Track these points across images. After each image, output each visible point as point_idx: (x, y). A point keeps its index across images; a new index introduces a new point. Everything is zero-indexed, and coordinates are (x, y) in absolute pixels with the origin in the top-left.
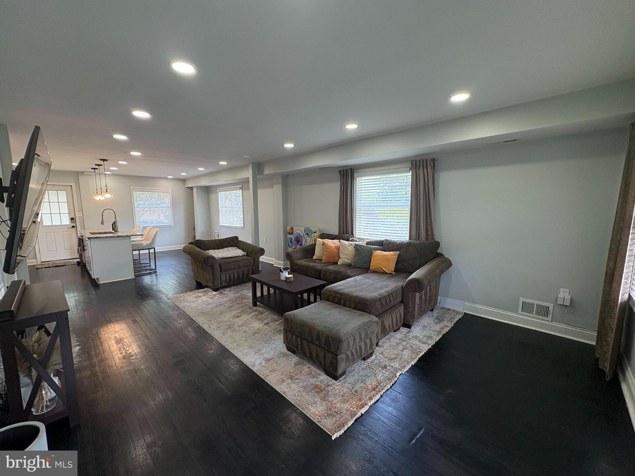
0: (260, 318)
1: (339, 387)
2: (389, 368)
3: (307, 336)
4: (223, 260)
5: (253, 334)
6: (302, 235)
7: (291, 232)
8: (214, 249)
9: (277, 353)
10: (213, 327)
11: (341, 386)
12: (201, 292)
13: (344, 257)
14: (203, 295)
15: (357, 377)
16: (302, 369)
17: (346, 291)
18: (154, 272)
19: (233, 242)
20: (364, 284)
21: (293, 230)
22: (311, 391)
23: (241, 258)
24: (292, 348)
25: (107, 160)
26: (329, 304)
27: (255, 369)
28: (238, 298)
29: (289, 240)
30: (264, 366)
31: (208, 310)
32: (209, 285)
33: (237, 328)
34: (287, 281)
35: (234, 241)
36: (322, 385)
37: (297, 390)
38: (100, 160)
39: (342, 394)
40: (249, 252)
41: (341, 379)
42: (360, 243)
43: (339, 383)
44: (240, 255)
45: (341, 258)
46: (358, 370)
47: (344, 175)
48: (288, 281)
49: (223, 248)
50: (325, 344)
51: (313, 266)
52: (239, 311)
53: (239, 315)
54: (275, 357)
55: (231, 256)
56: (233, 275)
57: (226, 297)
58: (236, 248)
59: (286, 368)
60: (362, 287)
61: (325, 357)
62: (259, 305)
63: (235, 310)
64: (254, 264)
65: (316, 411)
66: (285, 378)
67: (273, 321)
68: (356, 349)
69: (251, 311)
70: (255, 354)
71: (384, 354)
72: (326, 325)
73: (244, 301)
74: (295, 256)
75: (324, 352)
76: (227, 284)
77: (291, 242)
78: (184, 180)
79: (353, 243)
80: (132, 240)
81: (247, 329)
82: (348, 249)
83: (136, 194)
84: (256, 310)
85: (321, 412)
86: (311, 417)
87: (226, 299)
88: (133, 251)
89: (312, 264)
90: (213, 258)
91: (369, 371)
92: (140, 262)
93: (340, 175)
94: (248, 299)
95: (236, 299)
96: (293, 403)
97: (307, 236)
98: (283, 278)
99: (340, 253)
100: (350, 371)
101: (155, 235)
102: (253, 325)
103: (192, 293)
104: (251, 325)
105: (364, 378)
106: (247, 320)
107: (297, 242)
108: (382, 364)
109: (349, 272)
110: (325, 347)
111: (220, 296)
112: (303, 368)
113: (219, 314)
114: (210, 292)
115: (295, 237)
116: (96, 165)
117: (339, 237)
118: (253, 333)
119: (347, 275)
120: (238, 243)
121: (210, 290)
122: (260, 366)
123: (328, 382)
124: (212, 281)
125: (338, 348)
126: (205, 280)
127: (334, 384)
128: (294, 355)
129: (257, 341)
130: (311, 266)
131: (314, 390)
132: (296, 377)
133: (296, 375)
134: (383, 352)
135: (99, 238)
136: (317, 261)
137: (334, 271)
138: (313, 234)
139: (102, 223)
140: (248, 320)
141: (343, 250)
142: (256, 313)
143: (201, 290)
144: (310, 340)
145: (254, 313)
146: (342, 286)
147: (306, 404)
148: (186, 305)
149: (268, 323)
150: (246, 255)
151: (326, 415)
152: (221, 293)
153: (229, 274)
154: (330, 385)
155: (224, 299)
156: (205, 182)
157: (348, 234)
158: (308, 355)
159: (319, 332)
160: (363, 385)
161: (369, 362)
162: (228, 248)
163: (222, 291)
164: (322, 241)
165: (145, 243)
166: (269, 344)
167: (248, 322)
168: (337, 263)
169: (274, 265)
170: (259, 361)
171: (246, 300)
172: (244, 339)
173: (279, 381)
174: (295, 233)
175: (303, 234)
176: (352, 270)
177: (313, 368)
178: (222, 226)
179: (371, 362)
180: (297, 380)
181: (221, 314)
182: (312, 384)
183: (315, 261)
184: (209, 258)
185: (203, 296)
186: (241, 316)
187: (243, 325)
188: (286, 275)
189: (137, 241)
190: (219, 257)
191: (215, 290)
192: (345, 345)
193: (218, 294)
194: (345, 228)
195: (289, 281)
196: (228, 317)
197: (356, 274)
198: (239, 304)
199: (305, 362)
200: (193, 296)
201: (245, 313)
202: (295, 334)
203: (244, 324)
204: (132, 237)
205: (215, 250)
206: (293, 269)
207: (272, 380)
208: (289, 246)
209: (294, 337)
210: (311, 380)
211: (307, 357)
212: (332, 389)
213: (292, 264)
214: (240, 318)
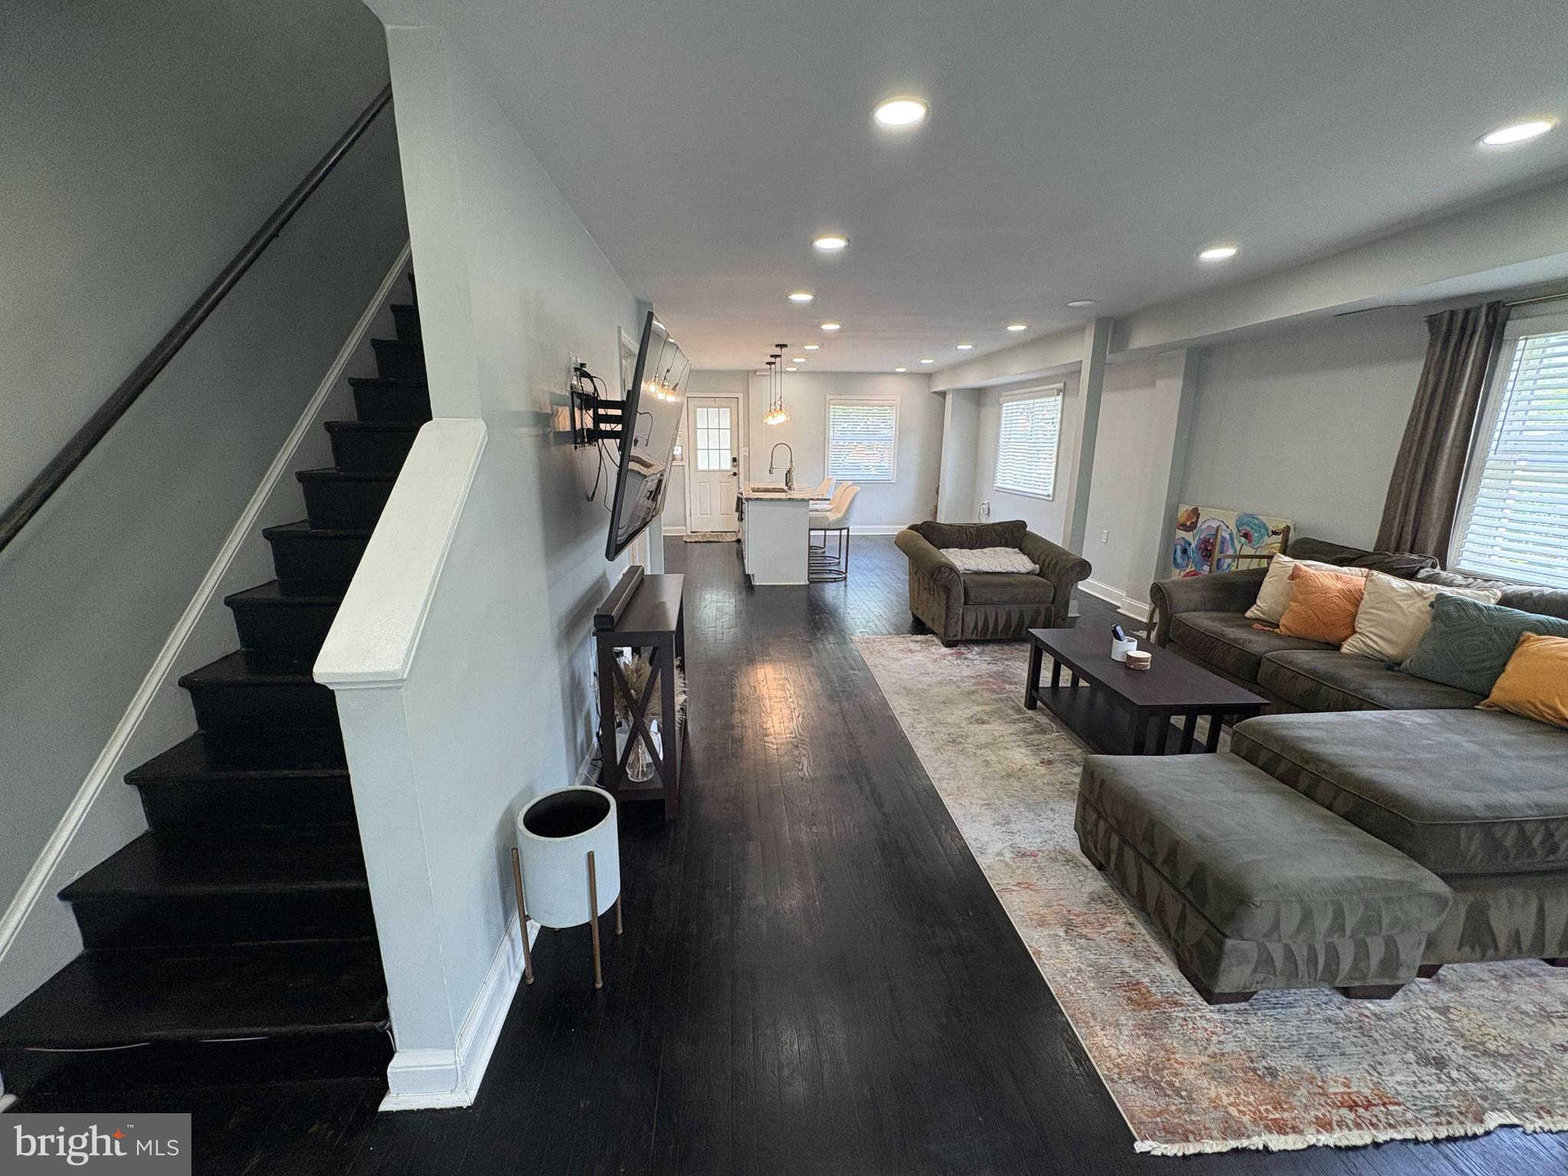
0: (1035, 742)
1: (1210, 1027)
2: (1455, 1074)
3: (1139, 839)
4: (976, 578)
5: (1002, 777)
6: (1228, 537)
7: (1188, 524)
8: (961, 546)
9: (1051, 848)
10: (919, 727)
11: (1219, 1025)
12: (917, 642)
13: (1370, 632)
14: (919, 648)
15: (1295, 1033)
16: (1108, 918)
17: (1331, 751)
18: (842, 578)
19: (1013, 535)
20: (1428, 748)
21: (1198, 518)
22: (1114, 988)
23: (1023, 578)
24: (1093, 851)
25: (786, 346)
26: (1248, 773)
27: (982, 862)
28: (995, 675)
29: (1179, 547)
30: (1007, 864)
31: (920, 686)
32: (935, 629)
33: (971, 749)
34: (1129, 668)
35: (1012, 532)
36: (1154, 989)
37: (1074, 964)
38: (777, 346)
39: (1212, 1049)
40: (1046, 565)
41: (1227, 1006)
42: (1468, 595)
43: (1217, 1016)
44: (1024, 570)
45: (1360, 633)
46: (1308, 1013)
47: (1449, 332)
48: (1132, 667)
49: (982, 548)
50: (1190, 884)
51: (1235, 640)
52: (987, 708)
53: (985, 717)
54: (1041, 854)
55: (998, 569)
56: (993, 619)
57: (968, 666)
58: (1017, 550)
59: (1063, 894)
60: (1409, 756)
61: (1182, 919)
62: (1041, 709)
63: (979, 704)
64: (1054, 599)
65: (1111, 1046)
66: (1051, 919)
67: (1068, 762)
68: (1312, 950)
69: (1017, 717)
70: (994, 825)
71: (1451, 1016)
72: (1207, 831)
73: (1007, 686)
74: (1180, 597)
75: (1184, 905)
76: (977, 635)
77: (1185, 551)
78: (928, 376)
79: (1431, 590)
80: (811, 507)
81: (992, 758)
82: (1400, 607)
83: (836, 411)
84: (1031, 719)
85: (1127, 1060)
86: (1090, 1052)
87: (967, 672)
88: (810, 530)
89: (1233, 633)
90: (952, 569)
91: (1354, 1040)
92: (824, 552)
93: (1432, 335)
94: (1018, 686)
95: (991, 677)
96: (1052, 990)
97: (1243, 540)
98: (1117, 656)
99: (1360, 616)
100: (1274, 1000)
101: (853, 500)
102: (1010, 754)
103: (899, 640)
104: (1007, 752)
105: (1321, 1050)
106: (1000, 736)
107: (1206, 556)
108: (1427, 1045)
109: (1377, 688)
110: (1189, 893)
111: (955, 662)
112: (1113, 917)
113: (940, 703)
114: (936, 645)
115: (1200, 539)
116: (772, 356)
117: (1370, 557)
118: (1004, 774)
119: (1369, 696)
120: (1022, 540)
121: (937, 641)
122: (997, 858)
123: (1178, 992)
124: (943, 622)
125: (1230, 917)
126: (930, 617)
127: (1197, 1010)
128: (1096, 871)
129: (1008, 796)
130: (1229, 639)
131: (1125, 991)
132: (1085, 931)
133: (1086, 926)
134: (1452, 1010)
135: (761, 499)
136: (1257, 626)
137: (1314, 672)
138: (1266, 538)
139: (771, 472)
140: (1002, 739)
141: (1372, 608)
142: (1027, 726)
143: (919, 637)
144: (1144, 851)
145: (1022, 725)
146: (1321, 729)
147: (1089, 1014)
148: (881, 664)
149: (1050, 762)
150: (1038, 571)
151: (1139, 1074)
152: (959, 655)
153: (986, 613)
154: (1182, 1005)
155: (960, 672)
156: (973, 379)
157: (1422, 552)
158: (1134, 891)
159: (1177, 843)
160: (1308, 1068)
161: (1367, 1013)
162: (996, 549)
163: (963, 649)
164: (1292, 565)
165: (833, 517)
166: (1035, 814)
167: (1000, 742)
168: (1337, 647)
169: (1118, 610)
170: (999, 846)
171: (1012, 687)
172: (978, 779)
173: (1034, 917)
174: (1203, 527)
175: (1231, 535)
176: (1395, 685)
177: (1144, 931)
178: (999, 490)
179: (1375, 1015)
180: (1084, 940)
181: (945, 703)
182: (1123, 972)
183: (1250, 626)
184: (943, 569)
185: (919, 651)
186: (988, 723)
187: (986, 746)
188: (1129, 648)
189: (822, 511)
190: (967, 567)
191: (949, 644)
192: (1260, 918)
193: (951, 654)
194: (1409, 529)
195: (1134, 669)
196: (958, 714)
197: (1410, 702)
198: (993, 691)
199: (1123, 905)
200: (899, 645)
201: (1000, 717)
202: (1107, 821)
203: (991, 744)
204: (811, 502)
205: (963, 550)
206: (1166, 633)
207: (1017, 906)
208: (1177, 565)
209: (1102, 826)
210: (1126, 961)
211: (1132, 896)
212: (1185, 1019)
213: (1168, 619)
214: (985, 726)
